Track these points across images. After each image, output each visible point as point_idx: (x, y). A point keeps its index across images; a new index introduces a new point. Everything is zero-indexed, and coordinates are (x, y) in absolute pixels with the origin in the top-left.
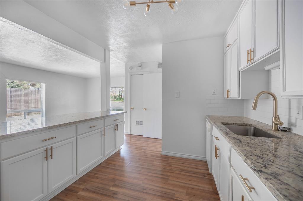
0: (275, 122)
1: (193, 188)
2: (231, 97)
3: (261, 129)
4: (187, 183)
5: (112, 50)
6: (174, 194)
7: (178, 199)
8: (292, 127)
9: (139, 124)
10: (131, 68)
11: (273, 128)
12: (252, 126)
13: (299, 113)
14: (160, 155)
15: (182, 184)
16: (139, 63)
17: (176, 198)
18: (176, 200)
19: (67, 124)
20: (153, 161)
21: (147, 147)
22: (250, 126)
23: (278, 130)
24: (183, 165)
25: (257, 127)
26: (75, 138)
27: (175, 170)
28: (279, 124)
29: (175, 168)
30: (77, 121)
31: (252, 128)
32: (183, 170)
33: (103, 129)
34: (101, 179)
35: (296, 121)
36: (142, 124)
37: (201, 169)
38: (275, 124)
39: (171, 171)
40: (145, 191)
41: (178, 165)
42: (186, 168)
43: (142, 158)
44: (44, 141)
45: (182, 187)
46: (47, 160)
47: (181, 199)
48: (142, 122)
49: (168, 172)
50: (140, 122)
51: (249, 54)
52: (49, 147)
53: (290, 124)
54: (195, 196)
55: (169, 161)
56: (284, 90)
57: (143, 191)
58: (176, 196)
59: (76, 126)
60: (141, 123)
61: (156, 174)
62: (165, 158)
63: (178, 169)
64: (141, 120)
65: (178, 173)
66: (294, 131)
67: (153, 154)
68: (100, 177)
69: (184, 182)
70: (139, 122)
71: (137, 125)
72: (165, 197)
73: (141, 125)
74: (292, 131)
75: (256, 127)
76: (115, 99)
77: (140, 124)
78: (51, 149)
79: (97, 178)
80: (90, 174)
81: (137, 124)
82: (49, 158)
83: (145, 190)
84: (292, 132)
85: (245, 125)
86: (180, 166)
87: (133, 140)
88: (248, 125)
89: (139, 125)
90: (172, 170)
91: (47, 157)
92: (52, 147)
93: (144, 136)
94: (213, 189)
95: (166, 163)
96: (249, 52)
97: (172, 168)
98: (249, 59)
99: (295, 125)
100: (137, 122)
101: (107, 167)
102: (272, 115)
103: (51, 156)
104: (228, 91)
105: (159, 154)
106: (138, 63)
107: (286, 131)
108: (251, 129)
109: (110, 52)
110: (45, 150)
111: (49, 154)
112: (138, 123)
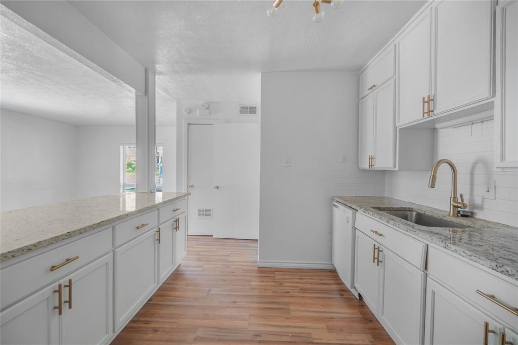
0: (454, 204)
1: (332, 318)
2: (375, 166)
3: (430, 214)
4: (320, 310)
5: (160, 73)
6: (310, 333)
7: (319, 341)
8: (475, 211)
9: (203, 215)
10: (189, 111)
11: (451, 213)
12: (412, 211)
13: (488, 191)
14: (256, 268)
15: (315, 314)
16: (205, 103)
17: (315, 341)
18: (317, 343)
19: (99, 225)
20: (250, 281)
21: (228, 256)
22: (410, 211)
23: (458, 216)
24: (300, 281)
25: (423, 212)
26: (112, 253)
27: (293, 292)
28: (463, 207)
29: (292, 288)
30: (116, 218)
31: (414, 214)
32: (306, 290)
33: (156, 229)
34: (162, 331)
35: (483, 202)
36: (209, 215)
37: (330, 284)
38: (455, 207)
39: (287, 295)
40: (259, 339)
41: (294, 282)
42: (309, 286)
43: (228, 277)
44: (53, 268)
45: (317, 319)
46: (60, 313)
47: (324, 341)
48: (210, 210)
49: (283, 297)
50: (206, 211)
51: (426, 104)
52: (64, 281)
53: (474, 206)
54: (341, 330)
55: (277, 277)
56: (503, 158)
57: (256, 339)
58: (314, 336)
59: (113, 227)
60: (208, 213)
61: (266, 303)
62: (266, 273)
63: (296, 288)
64: (208, 208)
65: (300, 296)
66: (479, 215)
67: (245, 268)
68: (160, 328)
69: (315, 310)
70: (204, 211)
71: (200, 217)
72: (298, 343)
73: (207, 217)
74: (476, 215)
75: (420, 212)
76: (130, 169)
77: (206, 215)
78: (69, 286)
79: (156, 331)
80: (135, 325)
81: (200, 215)
82: (65, 307)
83: (260, 336)
84: (476, 217)
85: (403, 209)
86: (298, 283)
87: (196, 245)
88: (406, 209)
89: (204, 217)
90: (288, 292)
91: (60, 308)
92: (70, 281)
93: (214, 237)
94: (361, 314)
95: (273, 282)
96: (426, 100)
97: (286, 288)
98: (426, 111)
99: (481, 208)
100: (199, 211)
101: (167, 305)
102: (449, 194)
103: (70, 302)
104: (371, 158)
105: (254, 266)
106: (203, 102)
107: (467, 216)
108: (411, 215)
109: (155, 75)
110: (55, 292)
111: (65, 297)
112: (202, 213)
